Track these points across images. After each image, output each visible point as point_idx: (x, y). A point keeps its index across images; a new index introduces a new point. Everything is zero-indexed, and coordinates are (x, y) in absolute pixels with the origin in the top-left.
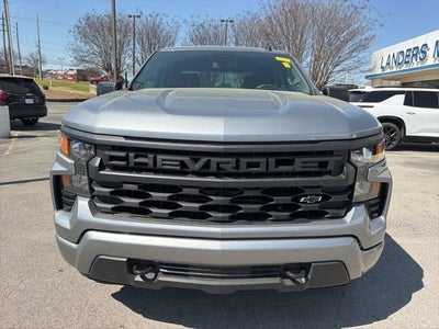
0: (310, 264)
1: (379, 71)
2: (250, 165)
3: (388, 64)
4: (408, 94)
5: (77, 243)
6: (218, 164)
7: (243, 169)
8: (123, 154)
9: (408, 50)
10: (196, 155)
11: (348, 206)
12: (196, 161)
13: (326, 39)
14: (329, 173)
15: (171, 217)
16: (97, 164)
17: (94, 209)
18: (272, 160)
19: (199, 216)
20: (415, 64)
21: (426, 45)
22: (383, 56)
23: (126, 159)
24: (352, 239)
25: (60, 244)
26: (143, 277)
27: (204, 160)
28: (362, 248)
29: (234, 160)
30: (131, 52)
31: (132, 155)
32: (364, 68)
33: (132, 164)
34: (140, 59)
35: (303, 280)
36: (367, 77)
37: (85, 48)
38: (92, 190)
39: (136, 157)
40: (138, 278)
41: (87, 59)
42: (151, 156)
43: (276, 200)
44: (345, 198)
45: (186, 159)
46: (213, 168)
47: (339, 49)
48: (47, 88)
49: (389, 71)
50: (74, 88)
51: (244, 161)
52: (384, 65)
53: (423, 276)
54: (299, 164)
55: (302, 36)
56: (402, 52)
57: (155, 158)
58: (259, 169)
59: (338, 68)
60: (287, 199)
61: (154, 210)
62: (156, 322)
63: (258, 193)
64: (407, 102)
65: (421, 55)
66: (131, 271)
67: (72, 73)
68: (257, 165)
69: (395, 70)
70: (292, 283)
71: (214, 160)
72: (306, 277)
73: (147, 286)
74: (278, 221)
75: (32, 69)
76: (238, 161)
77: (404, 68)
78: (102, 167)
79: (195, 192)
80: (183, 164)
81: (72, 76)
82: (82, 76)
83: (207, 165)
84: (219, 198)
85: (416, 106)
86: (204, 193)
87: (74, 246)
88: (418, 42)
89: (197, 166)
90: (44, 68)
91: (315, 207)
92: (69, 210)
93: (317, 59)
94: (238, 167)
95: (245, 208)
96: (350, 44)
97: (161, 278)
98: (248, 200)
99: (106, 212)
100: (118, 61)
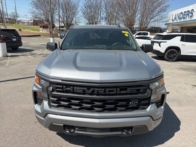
0: (133, 127)
1: (171, 22)
2: (110, 91)
3: (175, 18)
4: (182, 36)
5: (44, 118)
6: (98, 91)
7: (107, 92)
8: (61, 86)
9: (185, 12)
10: (89, 88)
11: (148, 105)
12: (89, 89)
13: (147, 7)
14: (141, 93)
15: (79, 109)
16: (51, 90)
17: (50, 106)
18: (118, 89)
19: (90, 109)
20: (188, 19)
21: (193, 10)
22: (173, 15)
23: (62, 88)
24: (149, 117)
25: (37, 117)
26: (69, 131)
27: (92, 89)
28: (153, 120)
29: (104, 89)
30: (57, 13)
31: (64, 87)
32: (164, 20)
33: (64, 90)
34: (62, 16)
35: (130, 132)
36: (165, 24)
37: (37, 11)
38: (49, 98)
39: (66, 88)
40: (68, 132)
41: (38, 16)
42: (72, 87)
43: (120, 103)
44: (147, 102)
45: (85, 89)
46: (96, 92)
47: (152, 11)
48: (20, 30)
49: (175, 21)
50: (33, 30)
51: (107, 90)
52: (173, 19)
53: (180, 125)
54: (129, 90)
55: (136, 5)
56: (182, 13)
57: (73, 88)
58: (113, 93)
59: (152, 20)
60: (124, 103)
61: (73, 107)
62: (74, 145)
63: (113, 101)
64: (182, 40)
65: (190, 14)
66: (65, 129)
67: (31, 22)
68: (113, 91)
69: (178, 21)
70: (126, 134)
71: (96, 89)
72: (131, 131)
73: (71, 134)
74: (121, 111)
75: (13, 20)
76: (105, 90)
77: (182, 20)
78: (53, 91)
79: (89, 101)
80: (84, 91)
81: (31, 23)
82: (35, 23)
83: (93, 91)
84: (98, 103)
85: (186, 41)
86: (92, 101)
87: (43, 119)
88: (190, 8)
89: (90, 91)
90: (18, 19)
91: (135, 105)
92: (40, 105)
93: (143, 16)
94: (105, 92)
95: (108, 106)
96: (158, 9)
97: (76, 132)
98: (109, 104)
99: (54, 107)
100: (52, 17)
